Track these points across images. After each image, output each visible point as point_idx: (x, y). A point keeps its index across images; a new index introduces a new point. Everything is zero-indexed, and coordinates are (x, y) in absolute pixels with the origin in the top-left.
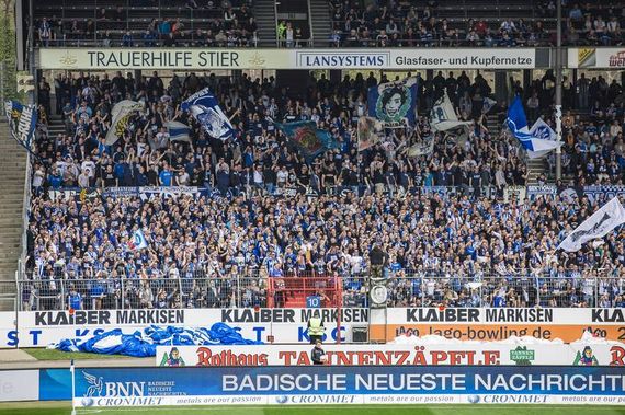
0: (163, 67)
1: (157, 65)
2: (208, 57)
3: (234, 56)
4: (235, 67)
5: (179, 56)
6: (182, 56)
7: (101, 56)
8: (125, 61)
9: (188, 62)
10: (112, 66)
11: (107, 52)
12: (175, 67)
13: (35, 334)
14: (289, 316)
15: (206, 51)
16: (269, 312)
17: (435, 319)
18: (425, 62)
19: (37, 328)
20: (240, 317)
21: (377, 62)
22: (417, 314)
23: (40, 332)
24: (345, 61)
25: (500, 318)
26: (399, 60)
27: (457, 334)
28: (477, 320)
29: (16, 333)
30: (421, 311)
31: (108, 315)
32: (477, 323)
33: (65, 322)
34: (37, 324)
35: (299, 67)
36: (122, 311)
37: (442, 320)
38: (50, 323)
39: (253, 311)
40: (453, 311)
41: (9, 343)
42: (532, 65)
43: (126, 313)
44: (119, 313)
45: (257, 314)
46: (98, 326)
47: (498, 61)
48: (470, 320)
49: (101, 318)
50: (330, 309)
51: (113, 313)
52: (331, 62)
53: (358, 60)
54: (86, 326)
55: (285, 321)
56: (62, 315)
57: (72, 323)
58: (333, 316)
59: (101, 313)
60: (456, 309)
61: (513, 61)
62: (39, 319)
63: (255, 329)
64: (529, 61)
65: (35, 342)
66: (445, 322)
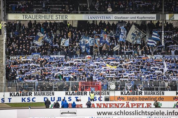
0: (45, 19)
1: (43, 19)
2: (58, 16)
3: (66, 16)
4: (66, 19)
5: (50, 16)
6: (51, 16)
7: (26, 16)
8: (34, 18)
9: (52, 18)
10: (30, 19)
11: (28, 15)
12: (49, 20)
13: (10, 99)
14: (86, 94)
15: (58, 15)
16: (80, 92)
17: (129, 94)
18: (123, 18)
19: (10, 97)
20: (71, 94)
21: (109, 18)
22: (124, 93)
23: (11, 99)
24: (99, 18)
25: (149, 94)
26: (116, 18)
27: (136, 99)
28: (142, 95)
29: (4, 99)
30: (125, 92)
31: (31, 93)
32: (142, 96)
33: (18, 96)
34: (10, 96)
35: (86, 20)
36: (36, 92)
37: (131, 95)
38: (14, 96)
39: (75, 92)
40: (135, 92)
41: (2, 102)
42: (155, 19)
43: (37, 93)
44: (35, 93)
45: (76, 93)
46: (28, 97)
47: (145, 18)
48: (140, 95)
49: (29, 94)
50: (98, 91)
51: (33, 93)
52: (95, 18)
53: (103, 17)
54: (25, 97)
55: (84, 95)
56: (18, 93)
57: (21, 96)
58: (99, 93)
59: (29, 93)
60: (135, 91)
61: (150, 18)
62: (11, 95)
63: (75, 97)
64: (154, 18)
65: (10, 102)
66: (132, 95)
